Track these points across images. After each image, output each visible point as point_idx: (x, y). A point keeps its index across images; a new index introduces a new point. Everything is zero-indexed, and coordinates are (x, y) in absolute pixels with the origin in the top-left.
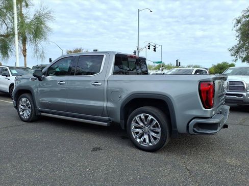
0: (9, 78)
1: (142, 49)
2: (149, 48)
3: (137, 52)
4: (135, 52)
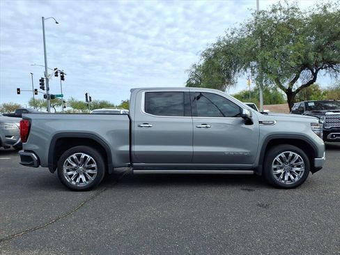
1: (50, 76)
2: (57, 75)
3: (45, 80)
4: (42, 80)
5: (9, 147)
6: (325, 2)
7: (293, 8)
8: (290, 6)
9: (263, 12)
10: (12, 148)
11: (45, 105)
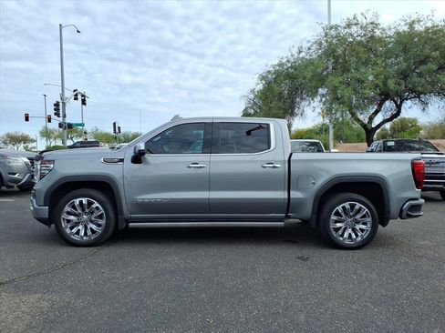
1: (68, 99)
2: (77, 99)
4: (57, 105)
5: (13, 187)
6: (414, 17)
7: (372, 23)
8: (369, 21)
9: (336, 27)
10: (16, 188)
11: (60, 136)
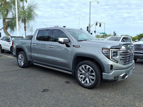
0: (10, 43)
1: (92, 25)
2: (97, 25)
3: (89, 27)
4: (88, 27)
